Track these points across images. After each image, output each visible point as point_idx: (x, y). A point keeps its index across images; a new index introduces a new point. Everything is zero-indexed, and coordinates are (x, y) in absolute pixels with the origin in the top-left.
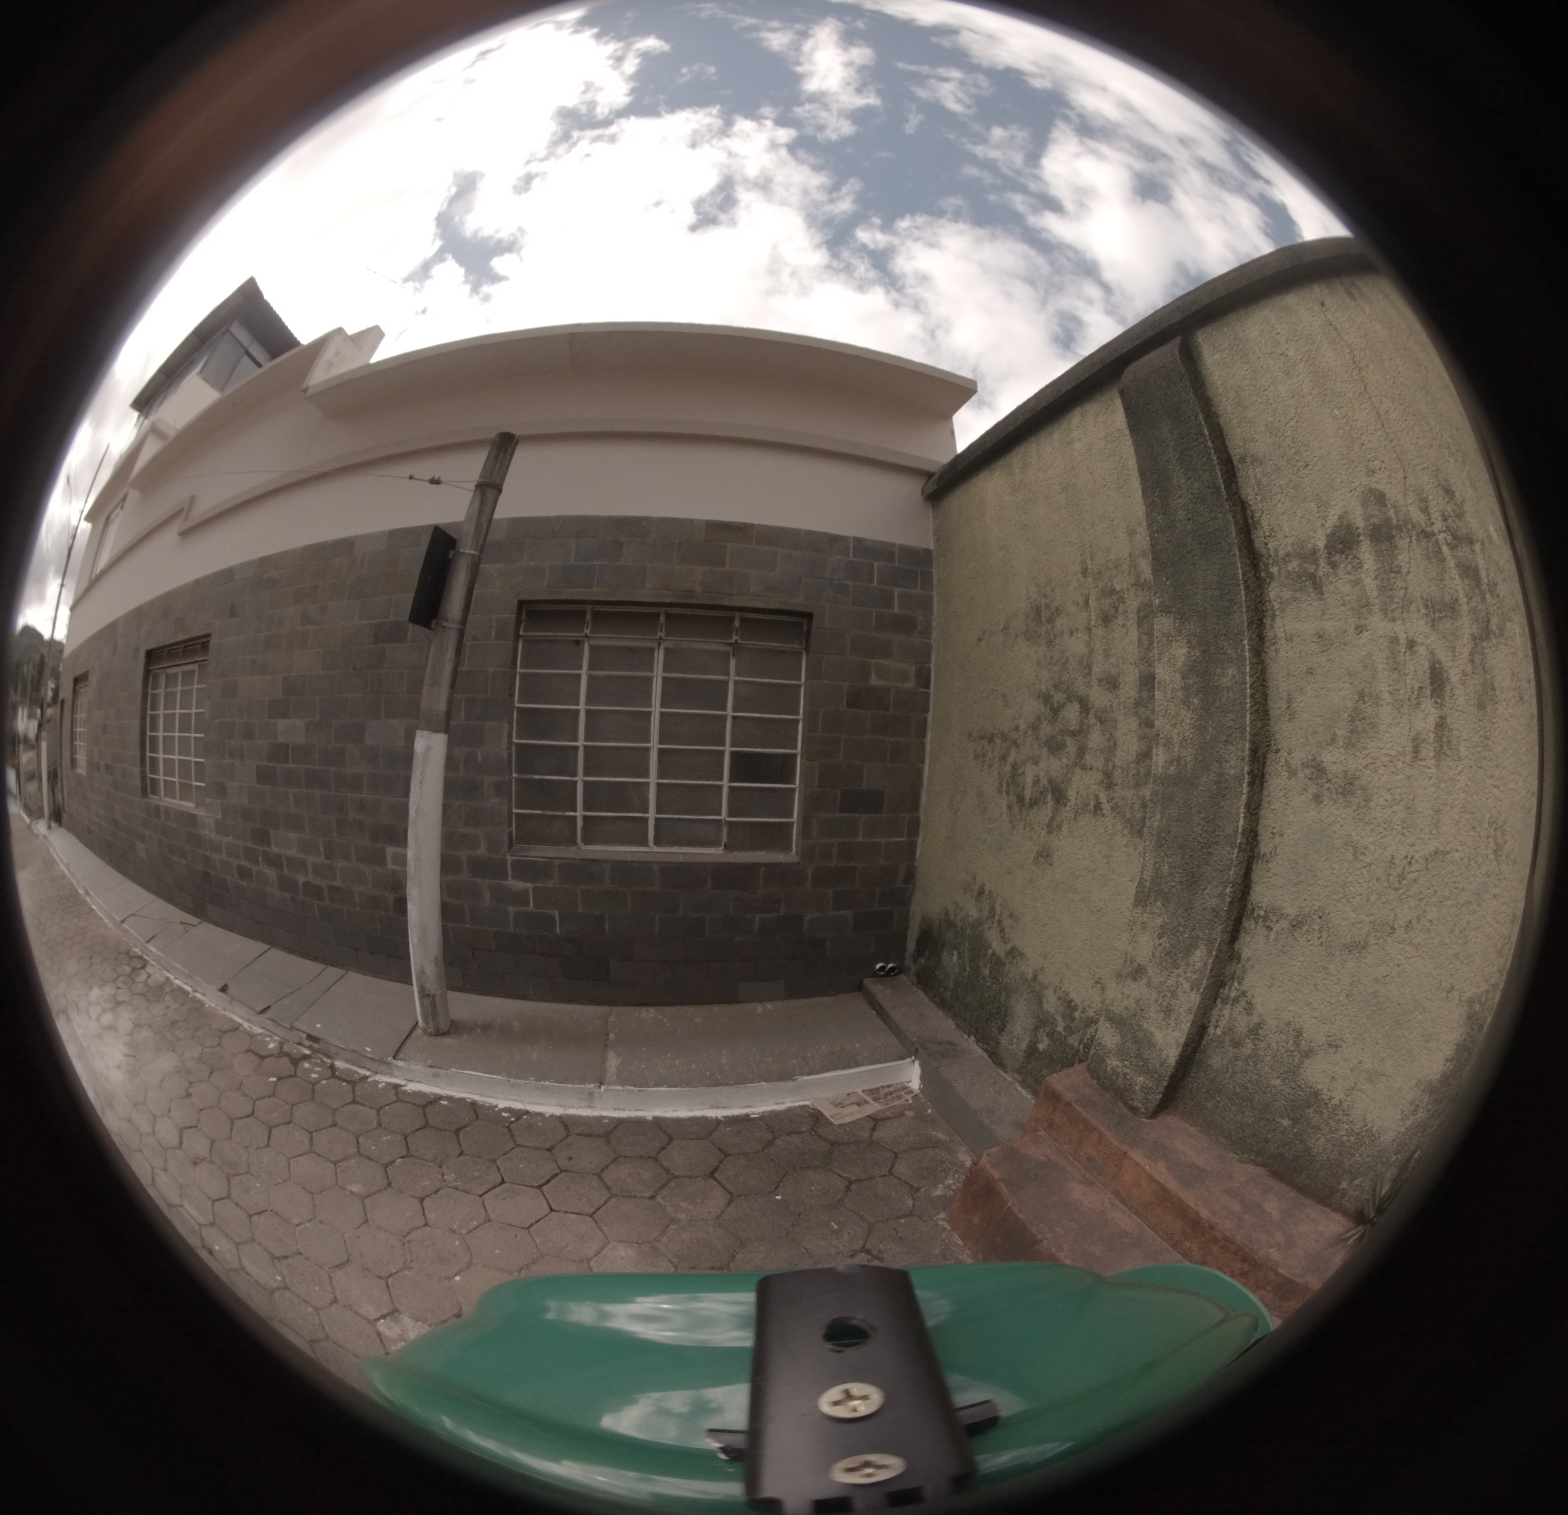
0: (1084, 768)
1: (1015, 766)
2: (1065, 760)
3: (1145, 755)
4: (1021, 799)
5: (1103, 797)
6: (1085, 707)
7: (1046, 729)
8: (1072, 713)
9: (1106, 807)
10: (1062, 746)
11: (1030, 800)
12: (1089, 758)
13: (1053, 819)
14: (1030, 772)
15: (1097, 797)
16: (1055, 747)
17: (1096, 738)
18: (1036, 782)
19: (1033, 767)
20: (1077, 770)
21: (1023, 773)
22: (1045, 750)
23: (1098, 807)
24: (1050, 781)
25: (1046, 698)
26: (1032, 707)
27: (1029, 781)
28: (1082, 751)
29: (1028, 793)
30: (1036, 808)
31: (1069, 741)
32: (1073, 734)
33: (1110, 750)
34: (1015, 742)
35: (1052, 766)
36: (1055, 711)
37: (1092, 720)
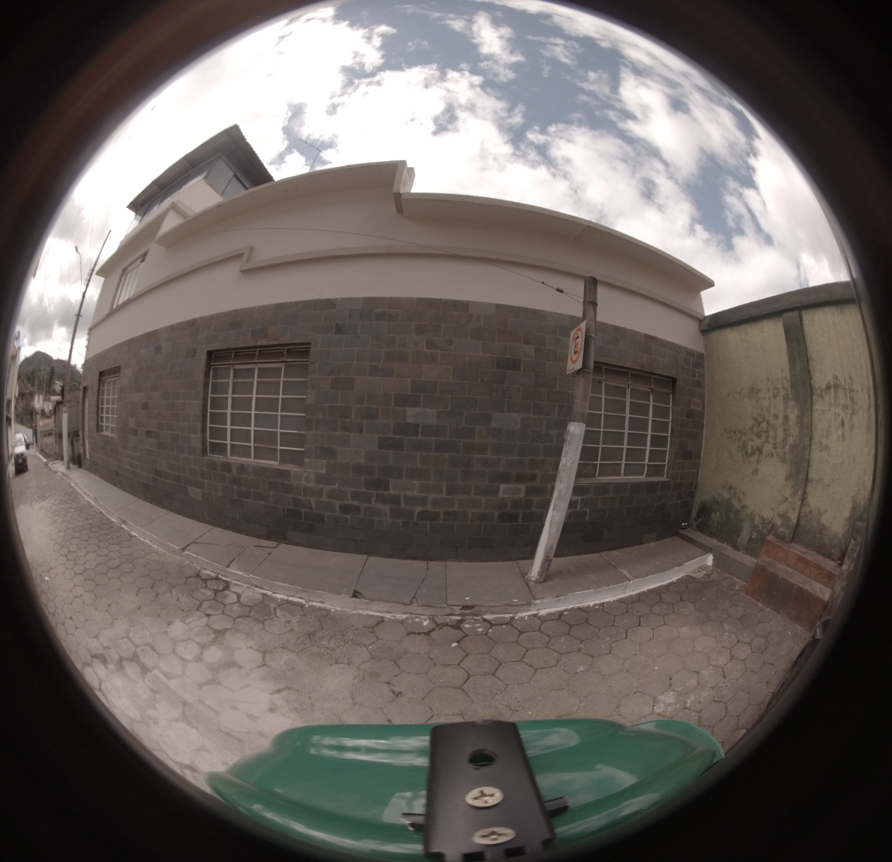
0: (768, 443)
1: (744, 442)
2: (762, 440)
3: (785, 439)
4: (747, 453)
5: (774, 452)
6: (768, 423)
7: (756, 430)
8: (764, 425)
9: (774, 454)
10: (761, 436)
11: (750, 453)
12: (769, 440)
13: (758, 459)
14: (750, 444)
15: (772, 452)
16: (759, 436)
17: (771, 434)
18: (752, 447)
19: (751, 442)
20: (766, 444)
21: (748, 444)
22: (755, 437)
23: (772, 455)
24: (757, 447)
25: (756, 420)
26: (751, 422)
27: (750, 447)
28: (767, 437)
29: (750, 451)
30: (752, 456)
31: (763, 434)
32: (765, 432)
33: (776, 437)
34: (744, 434)
35: (758, 442)
36: (759, 424)
37: (770, 428)
